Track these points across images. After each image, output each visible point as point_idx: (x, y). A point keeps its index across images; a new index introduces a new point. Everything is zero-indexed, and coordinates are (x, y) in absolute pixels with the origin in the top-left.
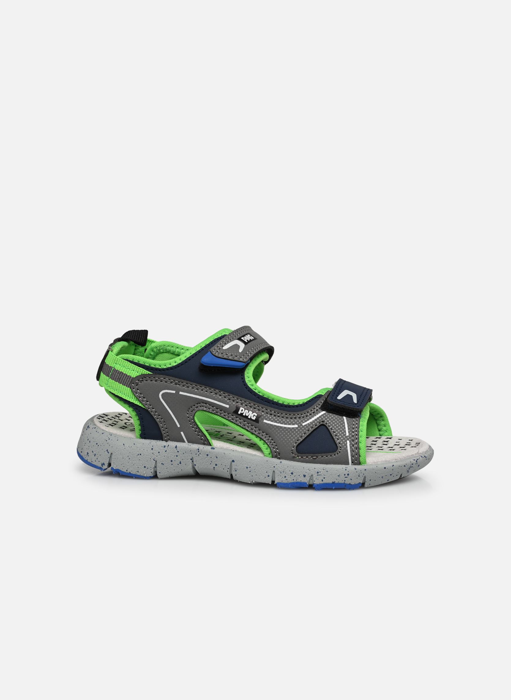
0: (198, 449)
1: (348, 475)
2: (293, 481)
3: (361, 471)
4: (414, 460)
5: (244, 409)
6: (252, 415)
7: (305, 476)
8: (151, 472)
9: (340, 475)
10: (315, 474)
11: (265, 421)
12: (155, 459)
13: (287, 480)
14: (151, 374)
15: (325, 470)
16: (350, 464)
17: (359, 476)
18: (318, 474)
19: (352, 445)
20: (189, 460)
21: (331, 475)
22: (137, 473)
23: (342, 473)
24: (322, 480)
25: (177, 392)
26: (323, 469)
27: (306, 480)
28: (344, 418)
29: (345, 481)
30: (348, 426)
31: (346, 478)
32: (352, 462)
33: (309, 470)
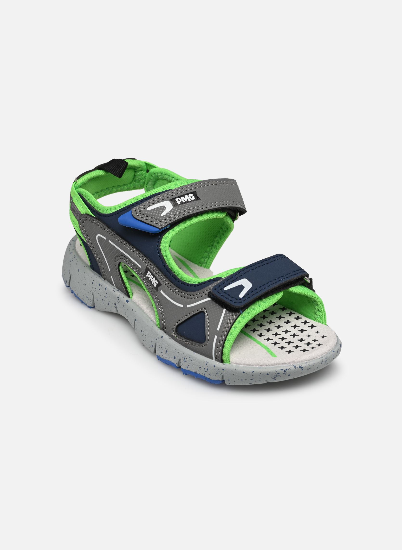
0: (119, 298)
1: (207, 369)
2: (166, 359)
3: (219, 369)
4: (282, 370)
5: (150, 274)
6: (154, 282)
7: (175, 358)
8: (91, 304)
9: (201, 367)
10: (182, 359)
11: (162, 292)
12: (93, 293)
13: (163, 355)
14: (92, 216)
15: (190, 359)
16: (213, 359)
17: (217, 374)
18: (185, 360)
19: (218, 341)
20: (114, 304)
21: (194, 365)
22: (83, 299)
23: (203, 366)
24: (187, 367)
25: (107, 240)
26: (189, 357)
27: (175, 362)
28: (224, 310)
29: (205, 374)
30: (223, 320)
31: (205, 372)
32: (216, 358)
33: (179, 353)
